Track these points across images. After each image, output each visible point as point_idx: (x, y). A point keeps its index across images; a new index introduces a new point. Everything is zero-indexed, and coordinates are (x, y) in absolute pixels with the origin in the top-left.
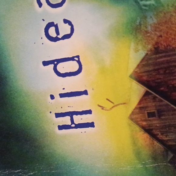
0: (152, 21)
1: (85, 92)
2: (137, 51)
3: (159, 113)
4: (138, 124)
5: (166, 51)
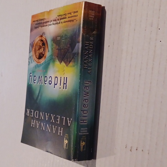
0: (53, 57)
1: (61, 77)
2: (57, 62)
3: (67, 58)
4: (68, 64)
5: (58, 55)
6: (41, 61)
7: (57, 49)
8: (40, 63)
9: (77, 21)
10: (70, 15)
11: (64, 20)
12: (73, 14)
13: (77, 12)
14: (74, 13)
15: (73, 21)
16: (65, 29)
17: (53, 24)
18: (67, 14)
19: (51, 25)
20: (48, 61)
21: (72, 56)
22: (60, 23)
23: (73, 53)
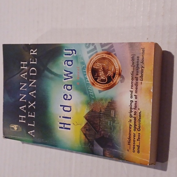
0: (92, 102)
1: (70, 118)
2: (87, 110)
3: (89, 130)
4: (83, 132)
5: (94, 112)
6: (89, 74)
7: (101, 111)
8: (87, 73)
9: (128, 150)
10: (136, 138)
11: (133, 126)
12: (137, 143)
13: (138, 152)
14: (138, 146)
15: (129, 143)
16: (122, 128)
17: (132, 101)
18: (139, 132)
19: (131, 97)
20: (88, 90)
21: (90, 138)
22: (131, 116)
23: (94, 141)
